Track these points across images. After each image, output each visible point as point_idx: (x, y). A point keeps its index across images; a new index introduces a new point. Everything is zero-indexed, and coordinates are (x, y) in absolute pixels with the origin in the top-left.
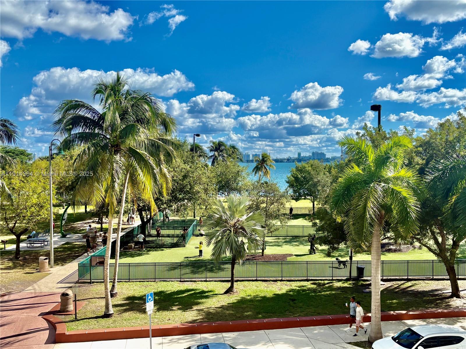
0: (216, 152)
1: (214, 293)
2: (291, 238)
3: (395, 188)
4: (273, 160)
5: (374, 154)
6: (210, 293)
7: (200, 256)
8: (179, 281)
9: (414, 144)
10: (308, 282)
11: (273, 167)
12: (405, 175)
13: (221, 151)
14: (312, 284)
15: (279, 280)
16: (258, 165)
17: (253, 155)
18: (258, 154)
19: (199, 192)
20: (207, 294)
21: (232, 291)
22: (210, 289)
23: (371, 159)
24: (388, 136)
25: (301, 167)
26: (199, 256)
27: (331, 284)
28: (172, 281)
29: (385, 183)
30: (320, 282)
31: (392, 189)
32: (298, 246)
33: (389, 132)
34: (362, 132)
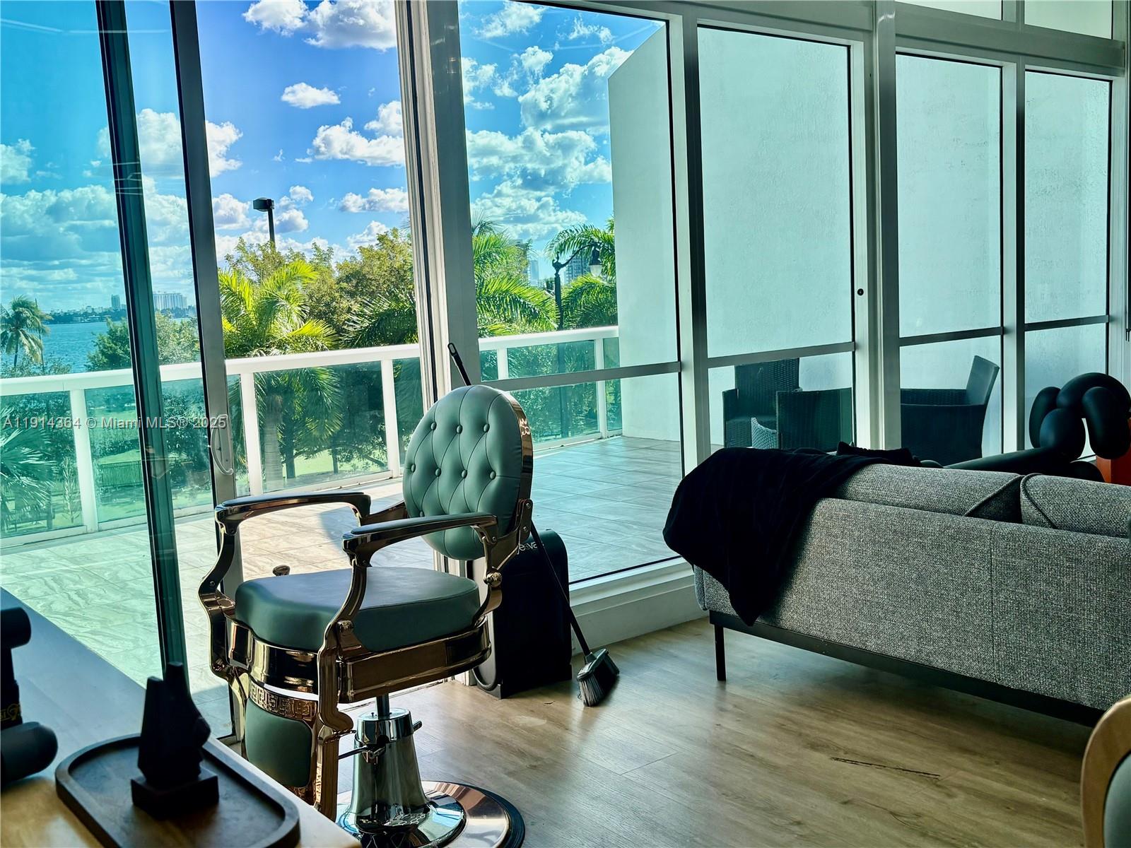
12: (312, 332)
23: (251, 306)
24: (286, 261)
33: (288, 254)
34: (237, 255)
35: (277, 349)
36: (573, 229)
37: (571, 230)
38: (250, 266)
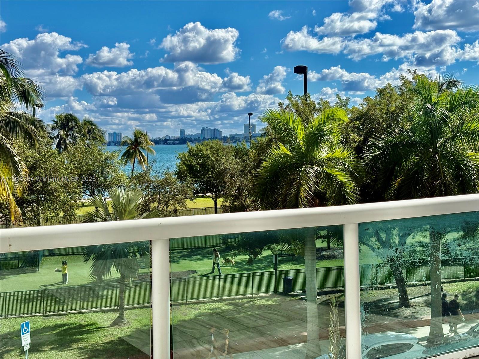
0: (62, 131)
1: (97, 326)
2: (190, 250)
3: (330, 172)
4: (152, 141)
5: (305, 130)
6: (91, 327)
7: (63, 282)
8: (42, 316)
9: (350, 116)
10: (222, 303)
11: (152, 152)
12: (340, 156)
13: (71, 129)
14: (227, 305)
15: (182, 304)
16: (129, 149)
17: (110, 134)
18: (117, 132)
19: (56, 190)
20: (87, 328)
21: (122, 322)
22: (89, 322)
23: (302, 137)
24: (317, 106)
25: (196, 151)
26: (61, 282)
27: (251, 303)
28: (31, 317)
29: (318, 166)
30: (238, 301)
31: (327, 173)
32: (201, 260)
33: (319, 102)
34: (286, 102)
35: (317, 166)
38: (294, 111)
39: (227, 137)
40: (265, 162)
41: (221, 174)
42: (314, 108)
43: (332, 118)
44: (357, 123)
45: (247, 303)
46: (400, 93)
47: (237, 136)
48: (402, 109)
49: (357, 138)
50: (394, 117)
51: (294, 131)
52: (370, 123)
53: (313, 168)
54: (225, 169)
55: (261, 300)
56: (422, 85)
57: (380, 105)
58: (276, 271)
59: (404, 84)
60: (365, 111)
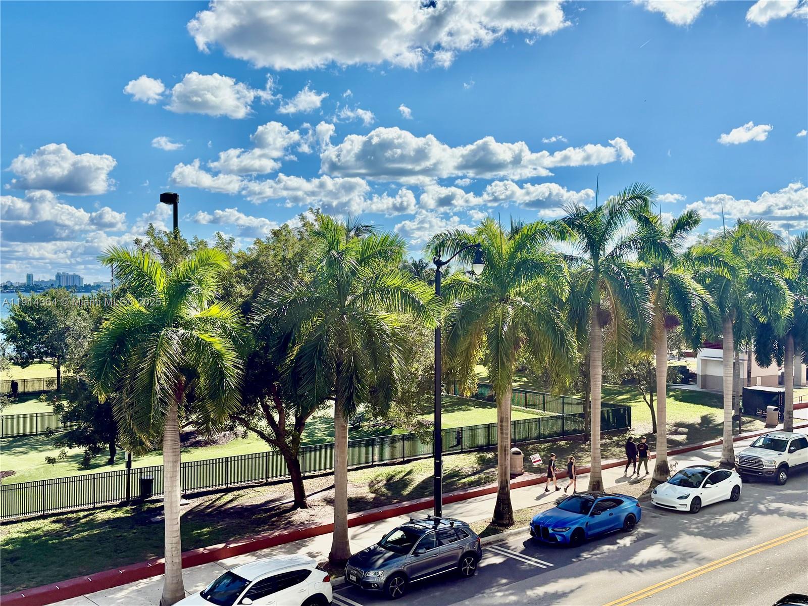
2: (12, 439)
3: (202, 337)
5: (166, 277)
9: (234, 262)
10: (45, 521)
12: (219, 315)
14: (54, 522)
23: (161, 287)
24: (190, 248)
27: (91, 517)
29: (186, 328)
30: (70, 515)
31: (198, 338)
32: (26, 453)
33: (193, 241)
34: (145, 240)
35: (183, 328)
36: (447, 233)
37: (445, 234)
38: (156, 251)
39: (89, 285)
40: (106, 322)
41: (61, 335)
42: (185, 249)
43: (205, 263)
44: (244, 272)
45: (85, 517)
46: (299, 237)
47: (104, 285)
48: (300, 256)
49: (245, 292)
50: (291, 265)
51: (151, 278)
52: (261, 273)
53: (177, 332)
54: (68, 328)
55: (105, 511)
56: (326, 226)
57: (274, 249)
58: (129, 470)
59: (304, 225)
60: (254, 256)
